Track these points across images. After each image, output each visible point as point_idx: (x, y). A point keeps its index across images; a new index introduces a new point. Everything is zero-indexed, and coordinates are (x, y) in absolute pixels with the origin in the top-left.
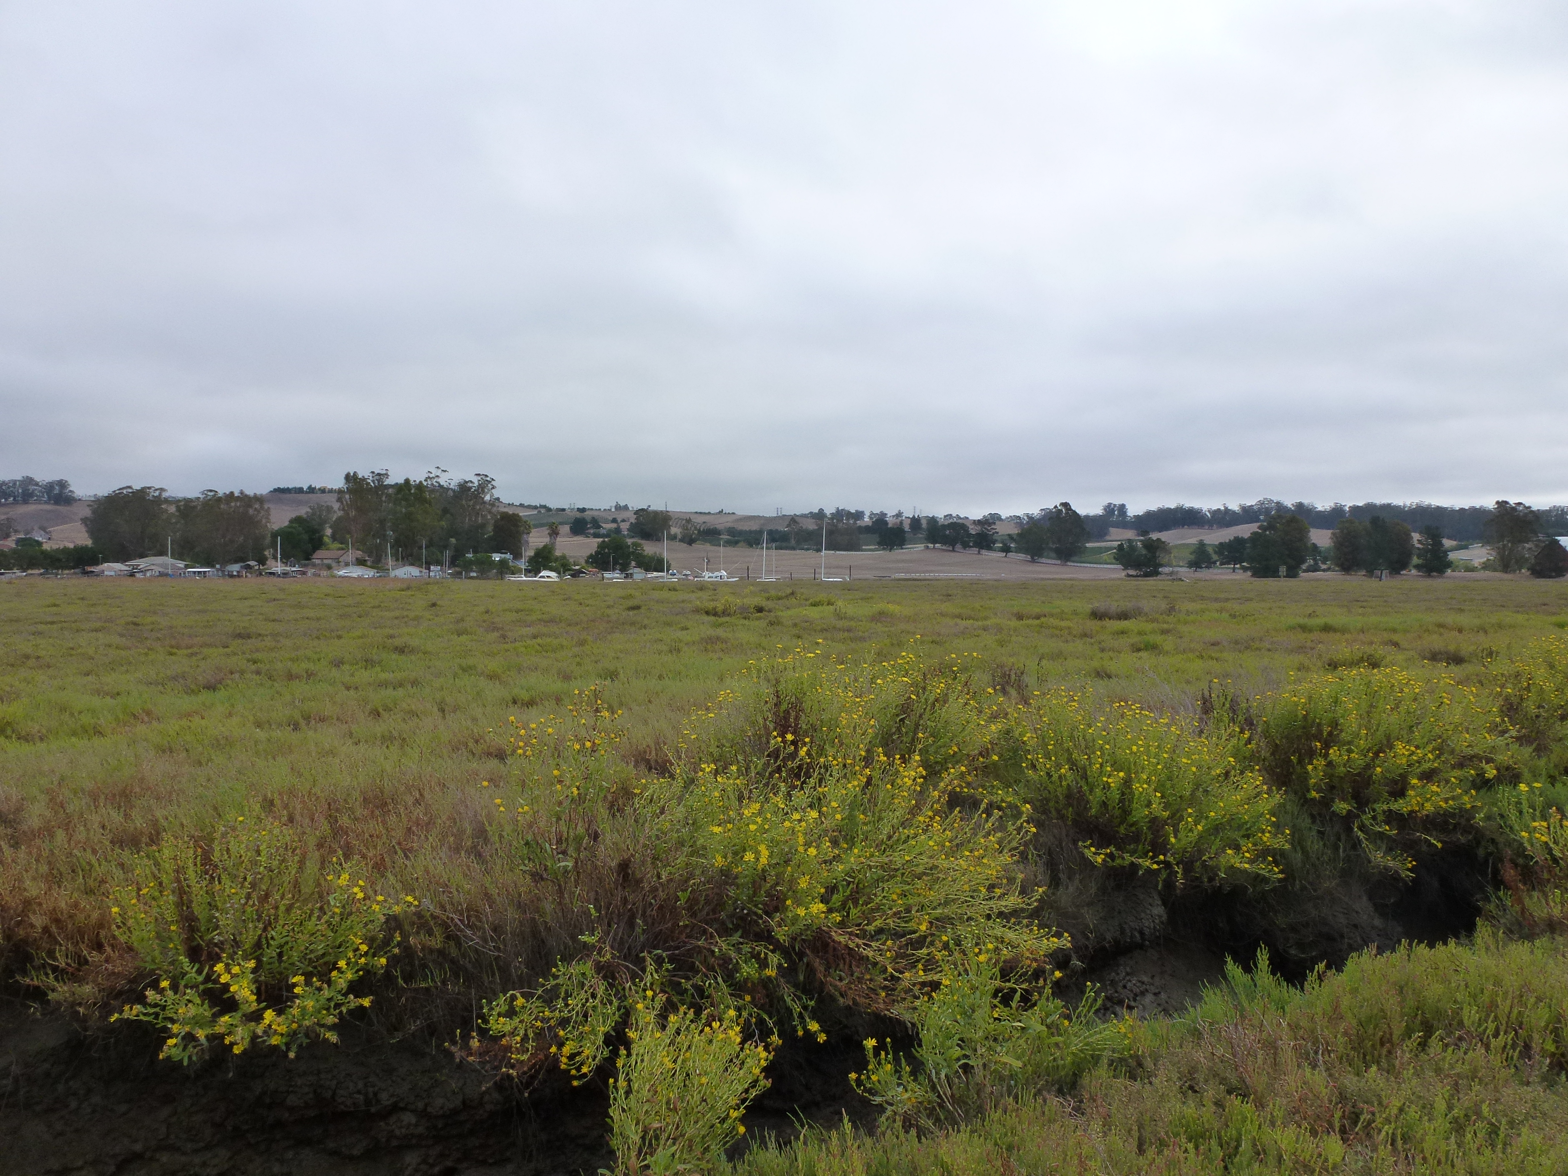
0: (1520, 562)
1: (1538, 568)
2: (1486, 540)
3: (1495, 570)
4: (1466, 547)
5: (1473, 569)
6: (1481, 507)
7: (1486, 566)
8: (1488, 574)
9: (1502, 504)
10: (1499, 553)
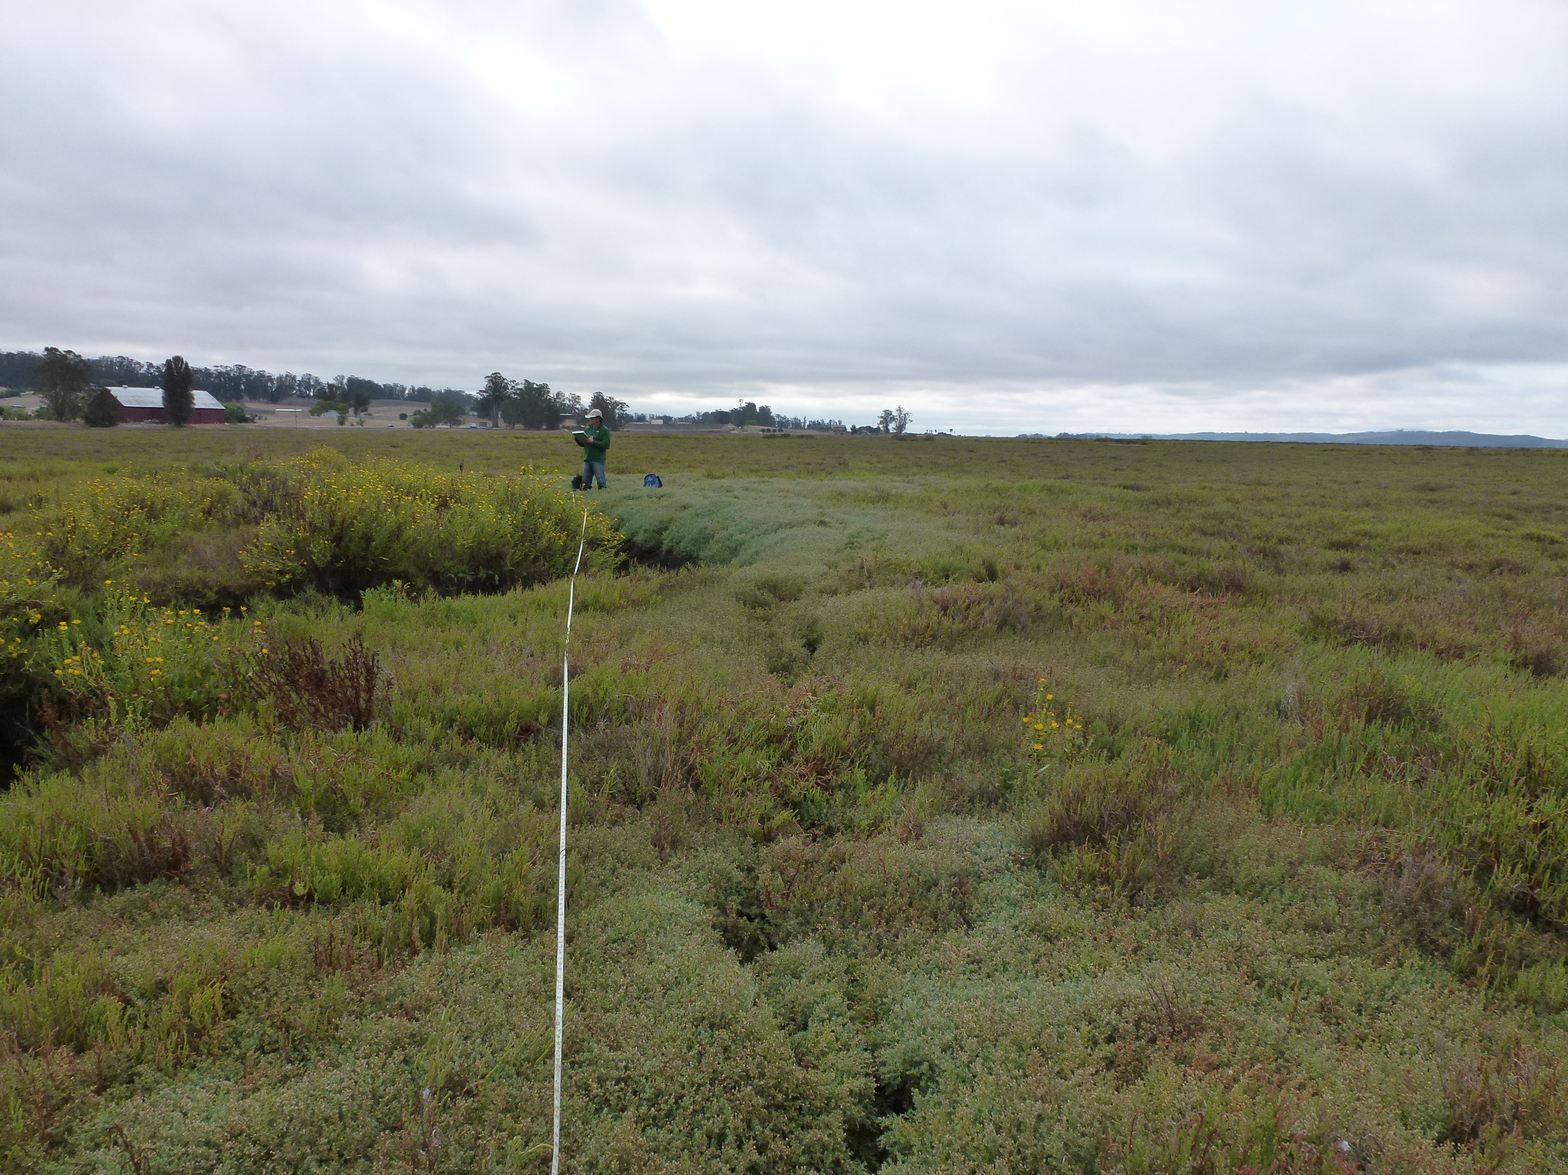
0: (74, 411)
1: (92, 417)
2: (37, 388)
3: (49, 419)
4: (16, 394)
5: (27, 418)
6: (31, 353)
7: (40, 415)
8: (42, 422)
9: (51, 351)
10: (52, 401)
